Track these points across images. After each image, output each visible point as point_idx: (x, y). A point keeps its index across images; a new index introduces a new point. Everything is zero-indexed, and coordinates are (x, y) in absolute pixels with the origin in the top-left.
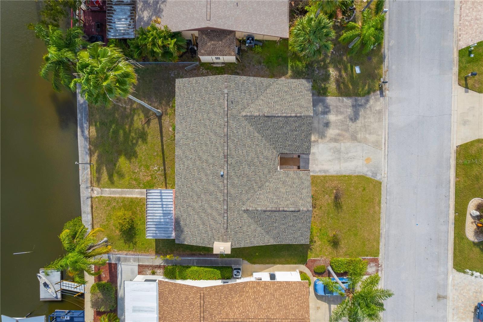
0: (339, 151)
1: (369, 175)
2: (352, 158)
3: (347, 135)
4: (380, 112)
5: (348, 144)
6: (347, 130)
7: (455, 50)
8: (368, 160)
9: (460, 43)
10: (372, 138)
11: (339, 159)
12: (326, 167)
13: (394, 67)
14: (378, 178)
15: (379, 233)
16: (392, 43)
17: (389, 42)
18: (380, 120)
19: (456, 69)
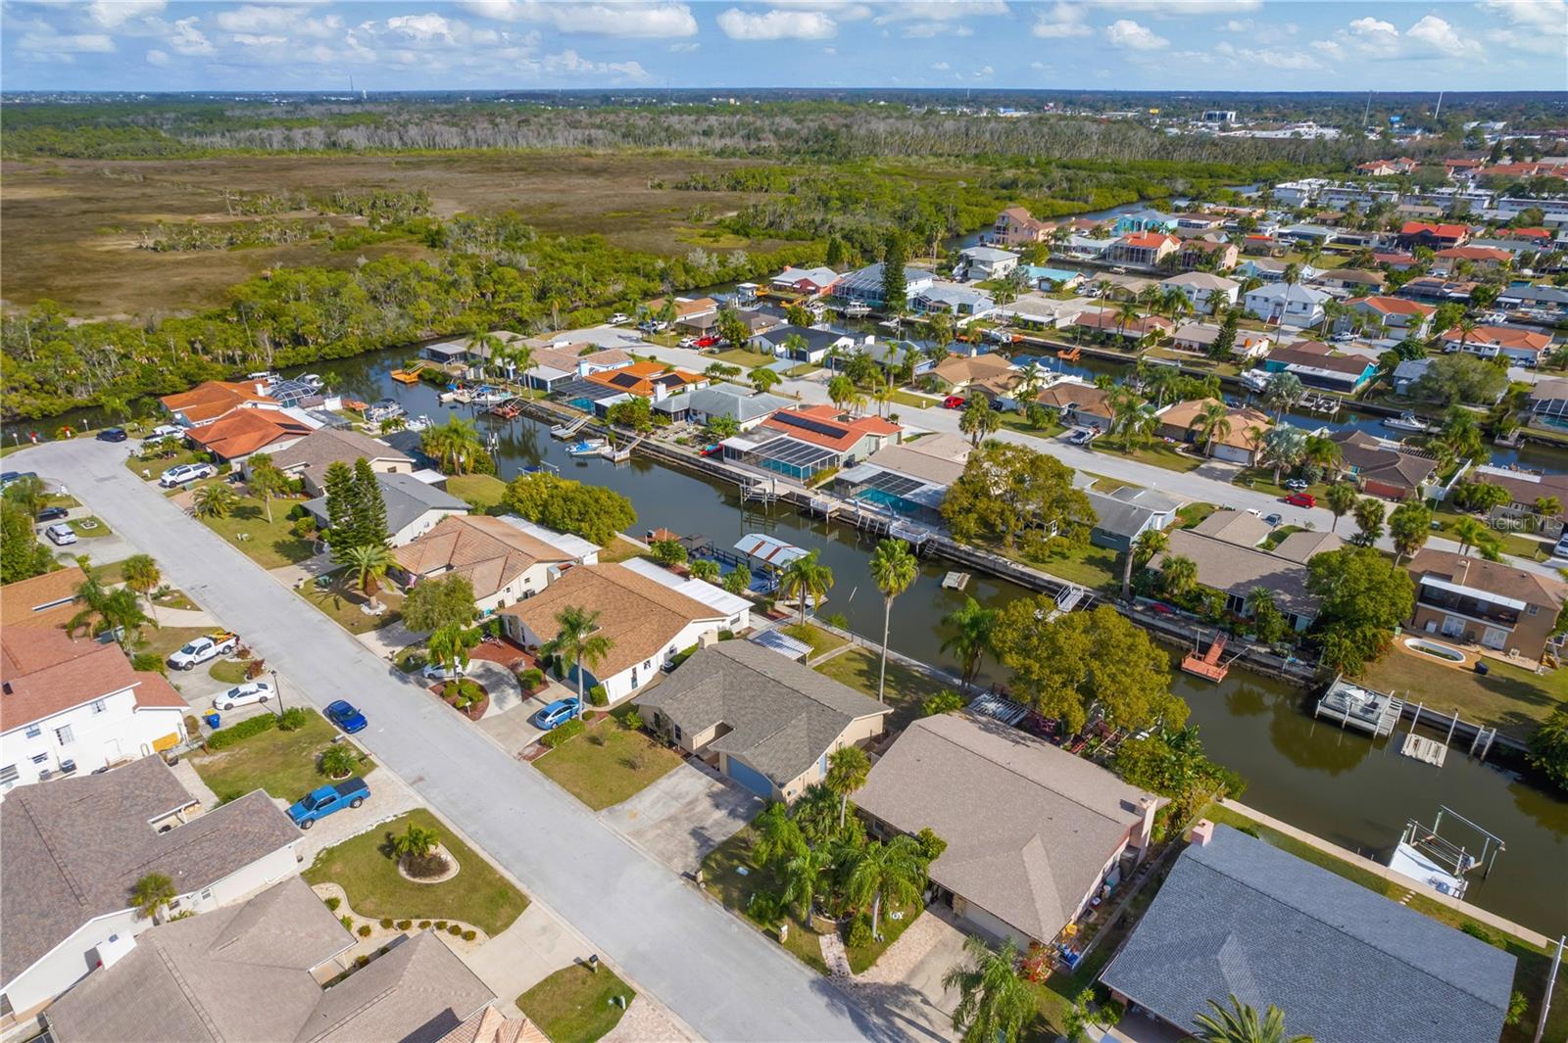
0: (676, 799)
1: (618, 807)
2: (653, 804)
3: (683, 816)
4: (670, 859)
5: (673, 811)
6: (687, 819)
7: (642, 991)
8: (635, 815)
9: (644, 1003)
10: (650, 835)
11: (667, 794)
12: (674, 779)
13: (703, 908)
14: (604, 812)
15: (552, 778)
16: (735, 929)
17: (739, 927)
18: (661, 854)
19: (618, 971)
